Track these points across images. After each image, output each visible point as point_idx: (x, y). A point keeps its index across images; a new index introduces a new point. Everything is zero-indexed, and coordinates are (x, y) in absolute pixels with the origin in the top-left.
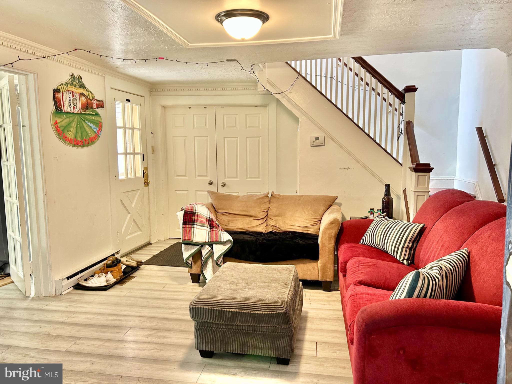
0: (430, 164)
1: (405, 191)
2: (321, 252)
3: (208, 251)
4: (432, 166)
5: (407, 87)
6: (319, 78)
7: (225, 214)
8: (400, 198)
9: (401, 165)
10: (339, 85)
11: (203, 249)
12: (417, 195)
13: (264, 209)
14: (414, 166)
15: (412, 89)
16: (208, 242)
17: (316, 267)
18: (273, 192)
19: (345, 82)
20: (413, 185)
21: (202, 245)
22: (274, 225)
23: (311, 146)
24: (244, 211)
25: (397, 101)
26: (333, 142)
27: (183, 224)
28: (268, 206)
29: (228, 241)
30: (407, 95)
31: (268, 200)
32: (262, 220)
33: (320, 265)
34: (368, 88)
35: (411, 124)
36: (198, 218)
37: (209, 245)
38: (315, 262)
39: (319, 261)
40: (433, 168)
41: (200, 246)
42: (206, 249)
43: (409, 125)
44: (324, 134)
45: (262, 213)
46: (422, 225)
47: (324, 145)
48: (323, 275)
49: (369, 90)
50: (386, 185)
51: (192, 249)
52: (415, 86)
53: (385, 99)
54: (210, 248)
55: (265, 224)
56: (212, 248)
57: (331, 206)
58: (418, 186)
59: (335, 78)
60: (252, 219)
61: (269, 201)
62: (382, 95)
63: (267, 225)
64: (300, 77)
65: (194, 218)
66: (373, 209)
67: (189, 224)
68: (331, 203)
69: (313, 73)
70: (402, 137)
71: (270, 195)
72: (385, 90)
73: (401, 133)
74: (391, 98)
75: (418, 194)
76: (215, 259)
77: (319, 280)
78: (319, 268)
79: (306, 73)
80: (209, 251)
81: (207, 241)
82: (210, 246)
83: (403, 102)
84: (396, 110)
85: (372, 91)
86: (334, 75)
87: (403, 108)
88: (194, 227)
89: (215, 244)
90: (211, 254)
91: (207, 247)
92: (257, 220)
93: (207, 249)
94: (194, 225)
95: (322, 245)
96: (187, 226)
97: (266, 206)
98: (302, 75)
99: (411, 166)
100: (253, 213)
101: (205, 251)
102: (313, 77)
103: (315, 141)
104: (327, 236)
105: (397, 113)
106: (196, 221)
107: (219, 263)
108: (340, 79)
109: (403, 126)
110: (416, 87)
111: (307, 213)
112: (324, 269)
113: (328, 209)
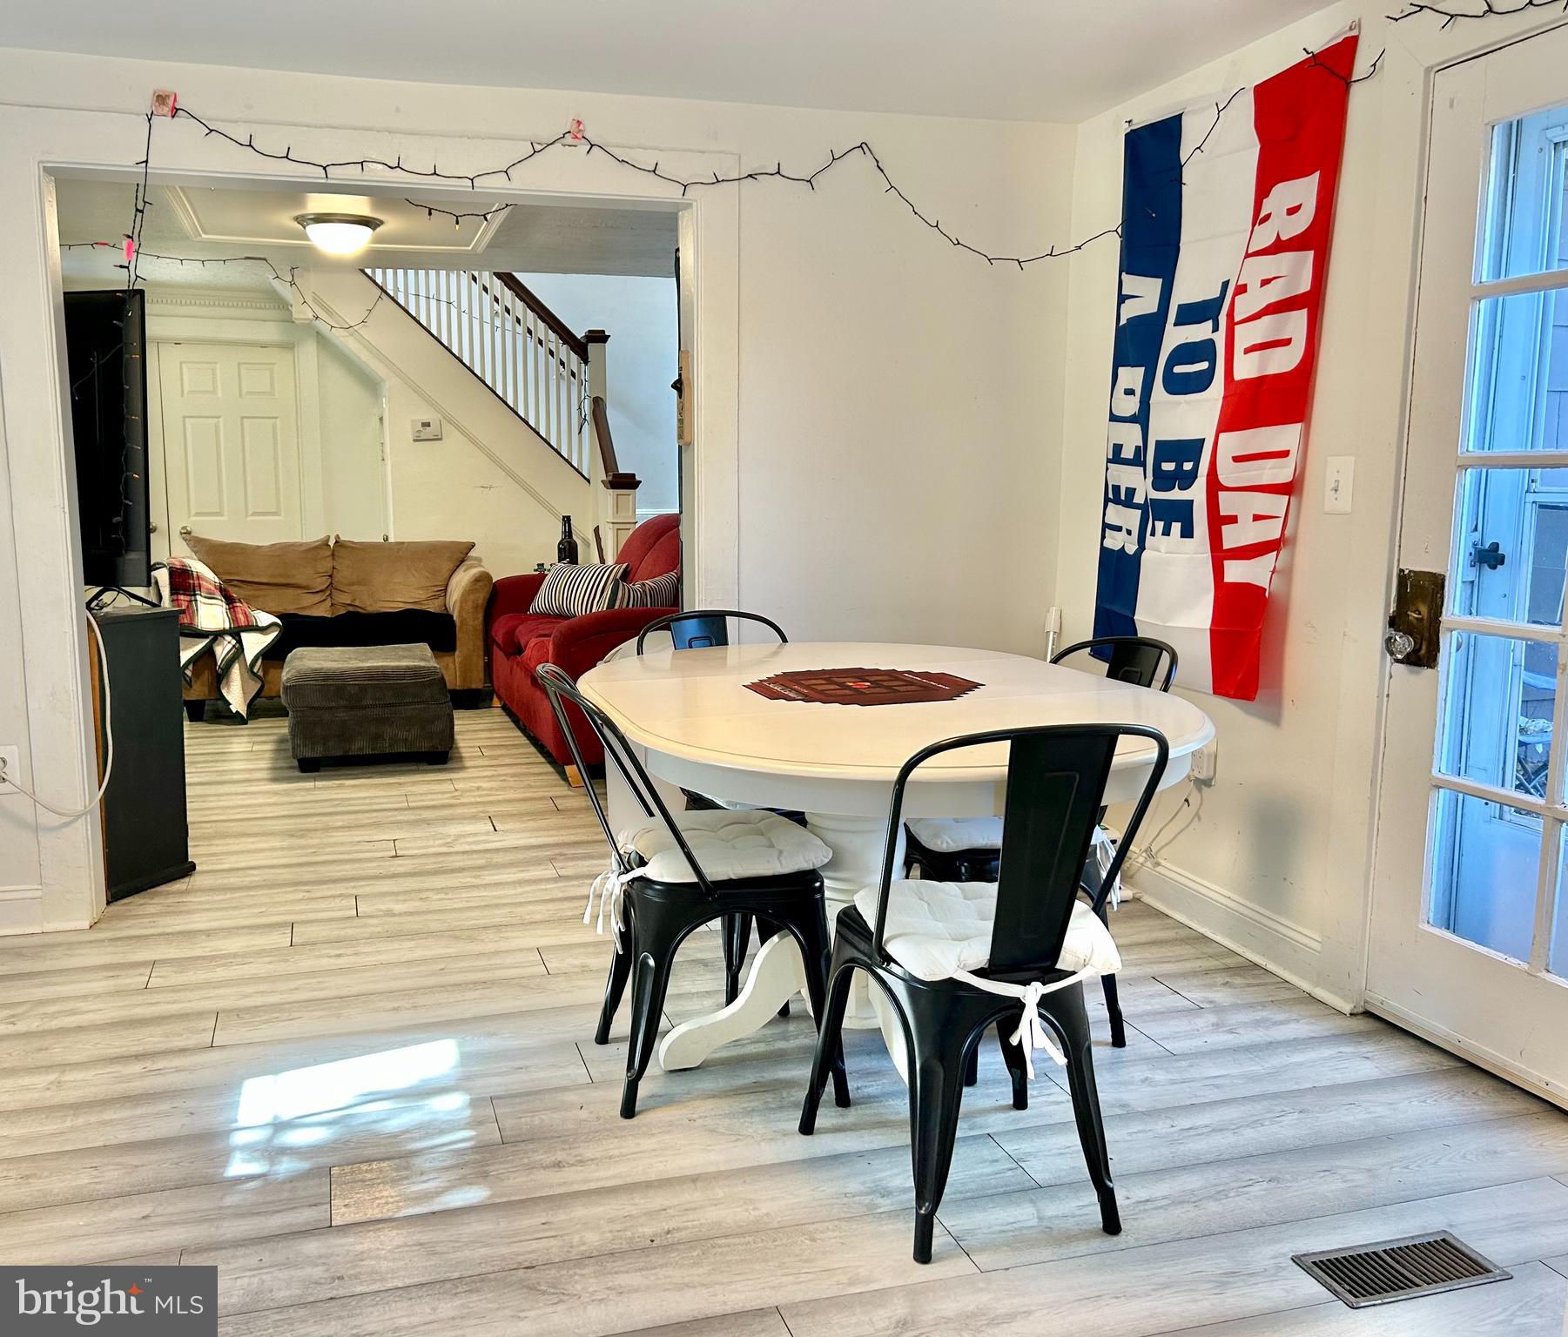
0: (634, 475)
1: (597, 530)
2: (459, 635)
3: (230, 646)
4: (638, 478)
5: (589, 331)
6: (423, 301)
7: (236, 583)
8: (589, 544)
9: (588, 481)
10: (465, 317)
11: (218, 645)
12: (618, 529)
13: (323, 571)
14: (610, 478)
15: (599, 337)
16: (230, 628)
17: (451, 665)
18: (338, 536)
19: (476, 313)
20: (610, 512)
21: (217, 635)
22: (349, 602)
23: (414, 440)
24: (280, 576)
25: (574, 357)
26: (460, 434)
27: (172, 594)
28: (330, 565)
29: (274, 624)
30: (592, 347)
31: (330, 553)
32: (320, 594)
33: (458, 660)
34: (519, 329)
35: (600, 403)
36: (201, 582)
37: (231, 635)
38: (449, 656)
39: (457, 653)
40: (640, 482)
41: (211, 637)
42: (226, 643)
43: (598, 404)
44: (439, 416)
45: (319, 580)
46: (625, 565)
47: (440, 439)
48: (464, 679)
49: (521, 332)
50: (564, 517)
51: (194, 646)
52: (604, 332)
53: (551, 353)
54: (234, 642)
55: (328, 603)
56: (240, 641)
57: (463, 561)
58: (617, 513)
59: (455, 304)
60: (299, 591)
61: (333, 555)
62: (547, 344)
63: (332, 605)
64: (384, 296)
65: (191, 581)
66: (543, 565)
67: (184, 594)
68: (462, 556)
69: (412, 290)
70: (586, 426)
71: (332, 543)
72: (552, 336)
73: (585, 419)
74: (564, 351)
75: (619, 527)
76: (248, 663)
77: (458, 688)
78: (457, 665)
79: (396, 289)
80: (234, 646)
81: (227, 627)
82: (234, 638)
83: (586, 363)
84: (573, 374)
85: (528, 335)
86: (454, 298)
87: (585, 372)
88: (196, 600)
89: (243, 631)
90: (239, 650)
91: (228, 638)
92: (311, 595)
93: (229, 642)
94: (195, 595)
95: (461, 622)
96: (182, 597)
97: (327, 565)
98: (388, 291)
99: (605, 478)
100: (300, 579)
101: (223, 650)
102: (412, 299)
103: (421, 429)
104: (470, 604)
105: (576, 382)
106: (197, 588)
107: (255, 670)
108: (465, 307)
109: (587, 407)
110: (607, 334)
111: (417, 575)
112: (466, 667)
113: (458, 567)
